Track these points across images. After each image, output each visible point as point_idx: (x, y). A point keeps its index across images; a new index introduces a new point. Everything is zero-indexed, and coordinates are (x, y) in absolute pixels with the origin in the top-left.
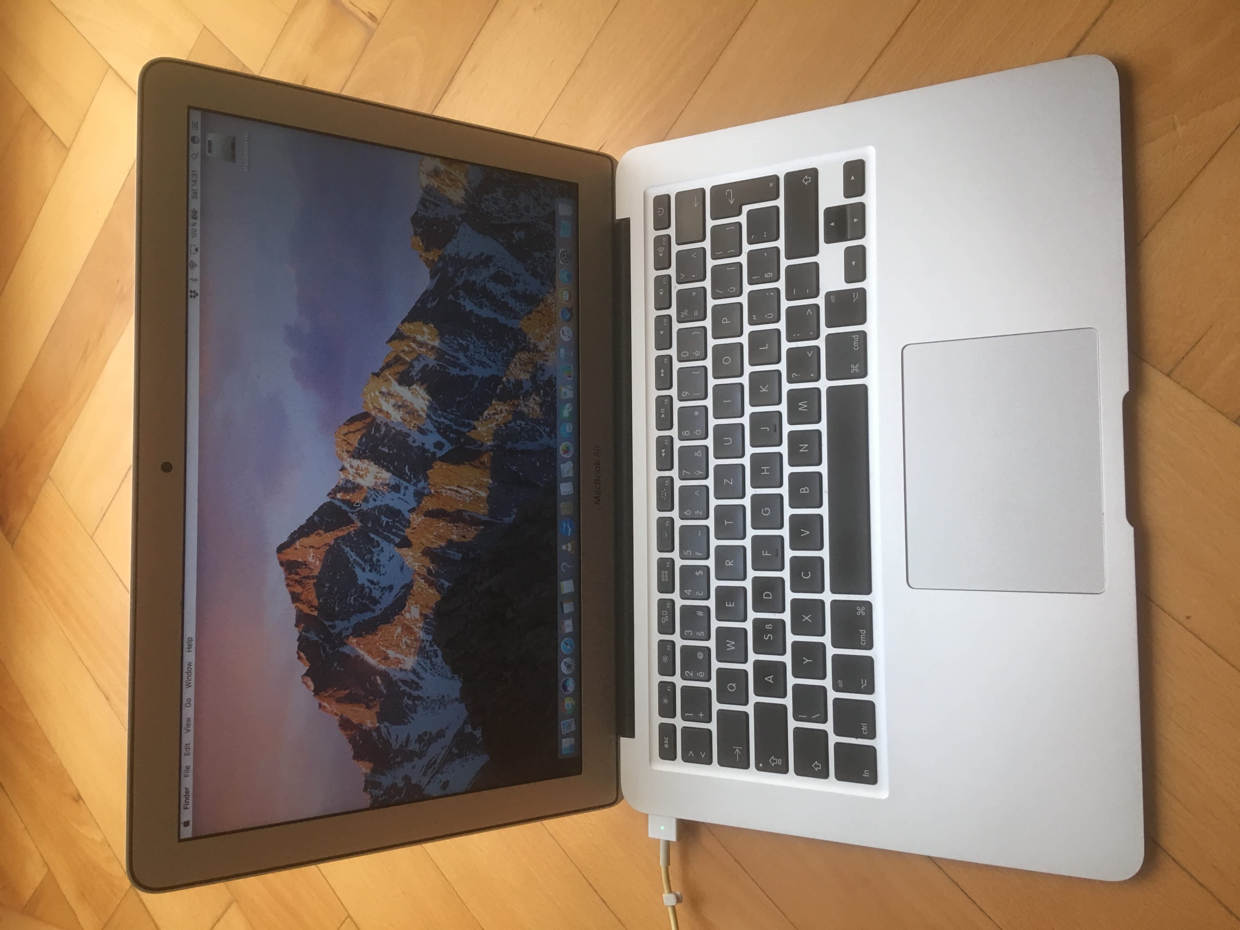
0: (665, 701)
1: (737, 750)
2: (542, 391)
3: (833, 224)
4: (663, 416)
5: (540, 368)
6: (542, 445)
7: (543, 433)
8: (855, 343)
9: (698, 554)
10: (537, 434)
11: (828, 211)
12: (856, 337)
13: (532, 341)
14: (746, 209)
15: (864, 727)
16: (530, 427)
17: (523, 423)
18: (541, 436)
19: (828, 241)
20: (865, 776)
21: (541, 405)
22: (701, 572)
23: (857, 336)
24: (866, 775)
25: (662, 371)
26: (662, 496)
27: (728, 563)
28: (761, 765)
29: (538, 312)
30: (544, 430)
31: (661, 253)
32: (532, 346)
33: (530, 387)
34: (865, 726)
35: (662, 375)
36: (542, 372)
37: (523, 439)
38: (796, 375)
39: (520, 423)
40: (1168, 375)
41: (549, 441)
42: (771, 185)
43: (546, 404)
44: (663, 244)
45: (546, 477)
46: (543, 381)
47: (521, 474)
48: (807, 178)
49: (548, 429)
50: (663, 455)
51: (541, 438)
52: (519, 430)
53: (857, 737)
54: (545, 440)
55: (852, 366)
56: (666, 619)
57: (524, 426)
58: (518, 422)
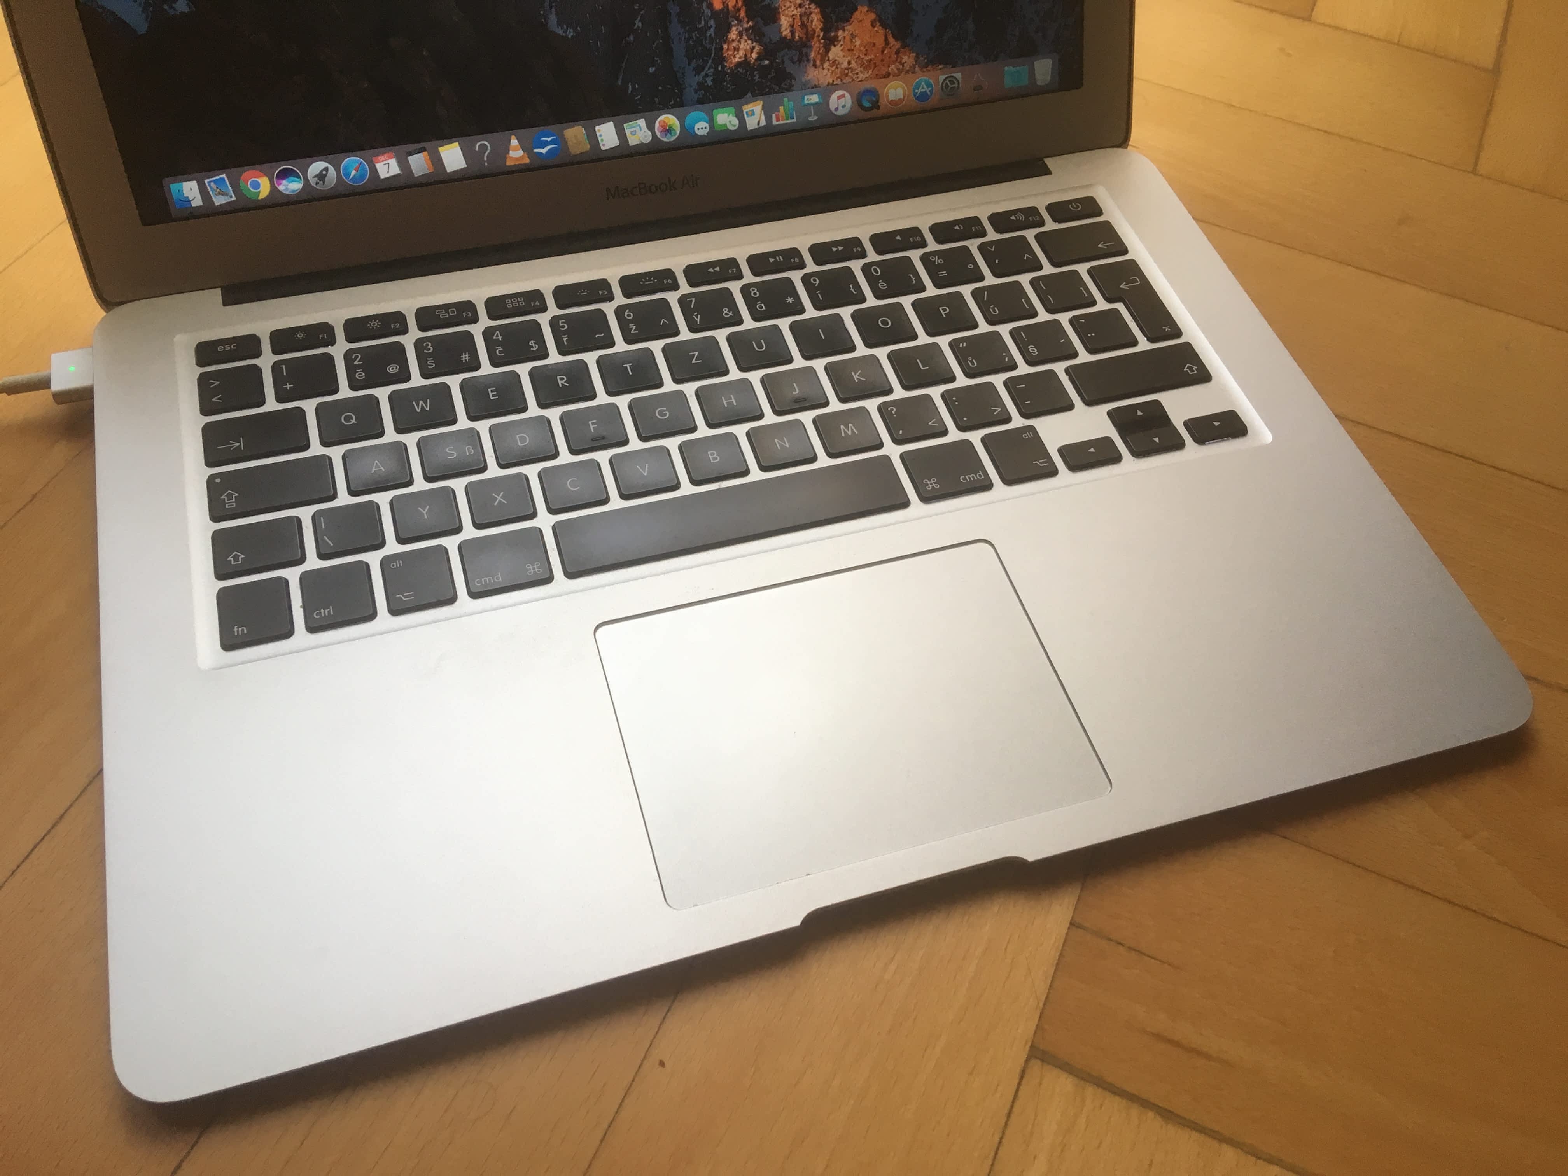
0: (300, 335)
1: (238, 444)
2: (767, 62)
3: (1139, 413)
4: (772, 260)
5: (801, 54)
6: (683, 74)
7: (703, 74)
8: (971, 476)
9: (565, 339)
10: (700, 62)
11: (1157, 403)
12: (980, 476)
13: (840, 33)
14: (1120, 306)
15: (326, 611)
16: (708, 46)
17: (711, 32)
18: (698, 70)
19: (1110, 414)
20: (236, 630)
21: (744, 63)
22: (535, 347)
23: (983, 477)
24: (238, 631)
25: (840, 248)
26: (645, 279)
27: (562, 379)
28: (218, 481)
29: (886, 40)
30: (707, 75)
31: (1016, 217)
32: (833, 34)
33: (770, 40)
34: (329, 612)
35: (834, 249)
36: (796, 59)
37: (687, 36)
38: (893, 412)
39: (711, 26)
40: (1072, 924)
41: (691, 87)
42: (1167, 328)
43: (748, 73)
44: (1031, 218)
45: (634, 88)
46: (783, 62)
47: (632, 38)
48: (1194, 369)
49: (709, 82)
50: (711, 270)
51: (694, 69)
52: (700, 26)
53: (304, 607)
54: (692, 81)
55: (934, 480)
56: (443, 315)
57: (709, 33)
58: (712, 23)
